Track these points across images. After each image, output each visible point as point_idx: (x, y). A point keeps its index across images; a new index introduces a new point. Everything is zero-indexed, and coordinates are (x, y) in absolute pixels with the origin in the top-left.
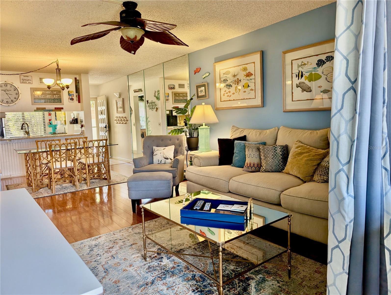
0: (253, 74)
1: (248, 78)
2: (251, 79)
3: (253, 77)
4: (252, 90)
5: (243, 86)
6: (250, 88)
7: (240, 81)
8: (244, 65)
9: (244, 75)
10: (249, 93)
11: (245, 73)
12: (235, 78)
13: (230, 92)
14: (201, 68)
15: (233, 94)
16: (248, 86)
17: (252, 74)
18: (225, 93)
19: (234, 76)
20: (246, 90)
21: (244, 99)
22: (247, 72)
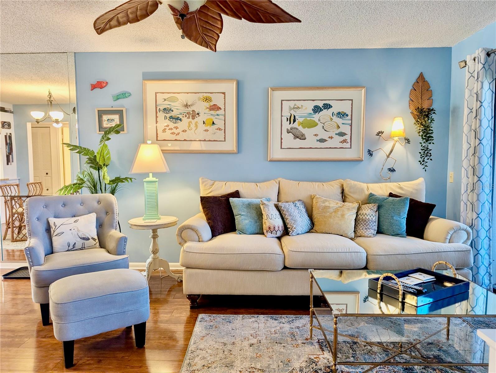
0: (222, 107)
1: (212, 112)
2: (218, 115)
3: (221, 112)
4: (220, 129)
5: (204, 123)
6: (215, 127)
7: (198, 114)
8: (206, 93)
9: (205, 108)
10: (215, 133)
11: (207, 105)
12: (187, 109)
13: (177, 128)
14: (108, 81)
15: (183, 131)
16: (213, 123)
17: (220, 108)
18: (167, 128)
19: (186, 106)
20: (208, 128)
21: (205, 140)
22: (212, 104)
